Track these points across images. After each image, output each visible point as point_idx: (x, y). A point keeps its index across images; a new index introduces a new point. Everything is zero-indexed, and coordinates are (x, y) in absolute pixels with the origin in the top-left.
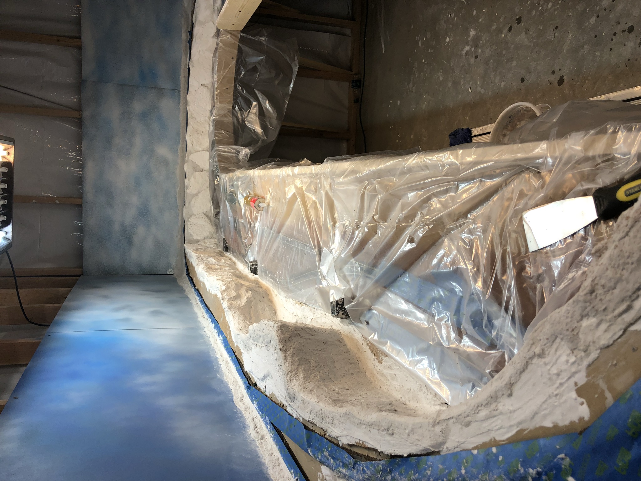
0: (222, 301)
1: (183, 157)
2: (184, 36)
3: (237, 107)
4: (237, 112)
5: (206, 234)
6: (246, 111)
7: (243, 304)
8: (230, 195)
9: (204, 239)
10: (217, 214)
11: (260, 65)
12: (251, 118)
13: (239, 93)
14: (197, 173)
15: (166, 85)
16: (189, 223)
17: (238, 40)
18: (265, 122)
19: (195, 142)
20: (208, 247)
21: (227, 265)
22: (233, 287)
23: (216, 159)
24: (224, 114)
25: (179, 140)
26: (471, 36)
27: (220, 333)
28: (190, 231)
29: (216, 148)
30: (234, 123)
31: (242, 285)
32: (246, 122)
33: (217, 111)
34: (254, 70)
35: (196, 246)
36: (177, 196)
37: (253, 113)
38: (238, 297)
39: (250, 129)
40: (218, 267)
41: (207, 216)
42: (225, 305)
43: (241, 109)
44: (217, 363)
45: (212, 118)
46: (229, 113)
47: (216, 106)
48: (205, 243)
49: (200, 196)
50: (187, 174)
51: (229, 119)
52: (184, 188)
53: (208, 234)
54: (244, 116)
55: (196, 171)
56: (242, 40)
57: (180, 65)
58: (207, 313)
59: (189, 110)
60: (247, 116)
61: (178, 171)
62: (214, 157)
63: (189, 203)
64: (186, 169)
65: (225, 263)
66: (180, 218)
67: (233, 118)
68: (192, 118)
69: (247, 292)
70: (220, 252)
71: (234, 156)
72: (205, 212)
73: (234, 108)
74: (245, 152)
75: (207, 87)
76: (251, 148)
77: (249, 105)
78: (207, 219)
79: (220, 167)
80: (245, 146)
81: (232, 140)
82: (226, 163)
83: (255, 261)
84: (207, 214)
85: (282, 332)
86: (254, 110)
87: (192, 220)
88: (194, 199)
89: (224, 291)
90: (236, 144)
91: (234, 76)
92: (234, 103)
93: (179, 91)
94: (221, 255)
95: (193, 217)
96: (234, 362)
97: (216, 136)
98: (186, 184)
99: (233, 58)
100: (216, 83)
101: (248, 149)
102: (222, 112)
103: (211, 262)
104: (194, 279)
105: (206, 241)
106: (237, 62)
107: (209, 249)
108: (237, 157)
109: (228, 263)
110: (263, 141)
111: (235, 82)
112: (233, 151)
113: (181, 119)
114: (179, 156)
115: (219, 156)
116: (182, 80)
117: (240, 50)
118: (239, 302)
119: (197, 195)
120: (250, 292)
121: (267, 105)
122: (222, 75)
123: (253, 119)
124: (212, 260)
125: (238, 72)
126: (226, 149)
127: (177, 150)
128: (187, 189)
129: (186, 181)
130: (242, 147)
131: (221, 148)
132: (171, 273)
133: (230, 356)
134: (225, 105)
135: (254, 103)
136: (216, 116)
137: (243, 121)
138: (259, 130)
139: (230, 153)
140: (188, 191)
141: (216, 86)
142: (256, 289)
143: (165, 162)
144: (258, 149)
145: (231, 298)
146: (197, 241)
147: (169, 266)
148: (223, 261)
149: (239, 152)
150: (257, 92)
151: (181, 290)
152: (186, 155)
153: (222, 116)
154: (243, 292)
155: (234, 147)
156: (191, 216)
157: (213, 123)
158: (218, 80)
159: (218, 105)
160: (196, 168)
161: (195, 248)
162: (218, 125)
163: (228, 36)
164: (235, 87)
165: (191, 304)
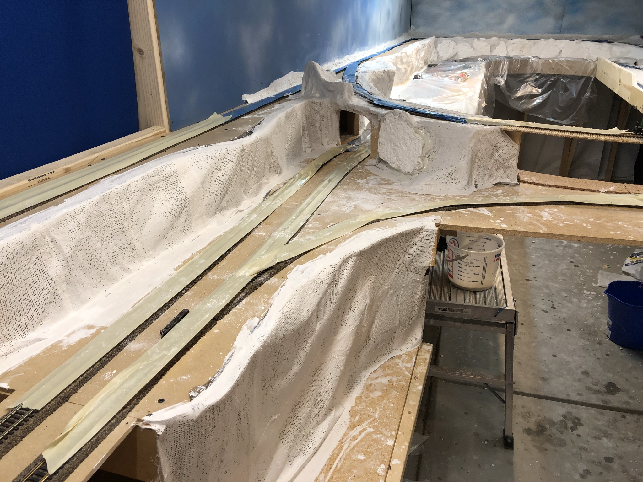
0: (400, 52)
1: (504, 37)
2: (606, 37)
3: (538, 77)
4: (534, 77)
5: (441, 54)
6: (534, 85)
7: (398, 65)
8: (469, 66)
9: (437, 52)
10: (455, 61)
11: (569, 94)
12: (529, 88)
13: (549, 79)
14: (490, 47)
15: (566, 22)
16: (450, 41)
17: (589, 75)
18: (524, 99)
19: (514, 45)
20: (431, 54)
21: (419, 64)
22: (408, 60)
23: (498, 59)
24: (533, 67)
25: (518, 34)
26: (574, 245)
27: (379, 53)
28: (444, 41)
29: (506, 60)
30: (525, 74)
31: (409, 66)
32: (526, 84)
33: (536, 61)
34: (566, 90)
35: (433, 46)
36: (472, 32)
37: (532, 90)
38: (402, 63)
39: (520, 87)
40: (418, 58)
41: (455, 55)
42: (398, 54)
43: (536, 80)
44: (362, 50)
45: (531, 57)
46: (534, 70)
47: (540, 60)
48: (435, 53)
49: (472, 50)
50: (489, 40)
51: (529, 71)
52: (478, 37)
53: (441, 55)
54: (531, 83)
55: (491, 47)
56: (589, 78)
57: (582, 34)
58: (389, 48)
59: (541, 41)
60: (530, 85)
61: (493, 33)
62: (500, 58)
63: (466, 41)
64: (493, 38)
65: (420, 63)
66: (454, 35)
67: (530, 74)
68: (535, 43)
69: (405, 69)
70: (428, 63)
71: (499, 73)
72: (458, 53)
73: (538, 74)
74: (502, 81)
75: (559, 55)
76: (504, 86)
77: (539, 87)
78: (453, 55)
79: (491, 62)
80: (506, 82)
81: (512, 72)
82: (494, 66)
83: (422, 79)
84: (457, 56)
85: (392, 72)
86: (535, 91)
87: (453, 43)
88: (468, 45)
89: (406, 54)
90: (508, 75)
91: (563, 74)
92: (541, 75)
93: (559, 33)
94: (426, 63)
95: (455, 44)
96: (366, 58)
97: (516, 60)
98: (481, 39)
99: (576, 72)
100: (558, 60)
101: (504, 84)
102: (535, 65)
103: (421, 53)
104: (409, 42)
105: (435, 54)
106: (573, 76)
107: (430, 56)
108: (498, 76)
109: (420, 66)
110: (510, 97)
111: (558, 75)
112: (503, 72)
113: (536, 35)
114: (505, 34)
115: (500, 62)
116: (569, 35)
117: (582, 77)
118: (399, 63)
119: (472, 47)
120: (405, 71)
121: (538, 100)
122: (564, 65)
123: (528, 89)
124: (423, 54)
125: (565, 77)
126: (505, 68)
127: (510, 32)
128: (477, 40)
129: (484, 39)
130: (505, 80)
131: (506, 63)
132: (411, 28)
133: (369, 56)
134: (540, 67)
135: (540, 91)
136: (532, 60)
137: (527, 82)
138: (519, 94)
139: (502, 70)
140: (476, 40)
141: (555, 60)
142: (405, 75)
143: (501, 23)
144: (503, 92)
145: (402, 58)
146: (436, 47)
147: (417, 27)
148: (422, 62)
149: (502, 77)
150: (549, 92)
151: (400, 35)
152: (504, 39)
153: (531, 65)
154: (405, 66)
155: (506, 73)
156: (456, 43)
157: (527, 58)
158: (560, 62)
159: (541, 62)
160: (493, 46)
161: (431, 44)
162: (525, 62)
163: (593, 67)
164: (554, 75)
165: (392, 40)
